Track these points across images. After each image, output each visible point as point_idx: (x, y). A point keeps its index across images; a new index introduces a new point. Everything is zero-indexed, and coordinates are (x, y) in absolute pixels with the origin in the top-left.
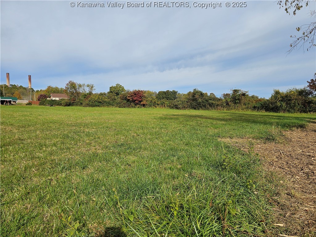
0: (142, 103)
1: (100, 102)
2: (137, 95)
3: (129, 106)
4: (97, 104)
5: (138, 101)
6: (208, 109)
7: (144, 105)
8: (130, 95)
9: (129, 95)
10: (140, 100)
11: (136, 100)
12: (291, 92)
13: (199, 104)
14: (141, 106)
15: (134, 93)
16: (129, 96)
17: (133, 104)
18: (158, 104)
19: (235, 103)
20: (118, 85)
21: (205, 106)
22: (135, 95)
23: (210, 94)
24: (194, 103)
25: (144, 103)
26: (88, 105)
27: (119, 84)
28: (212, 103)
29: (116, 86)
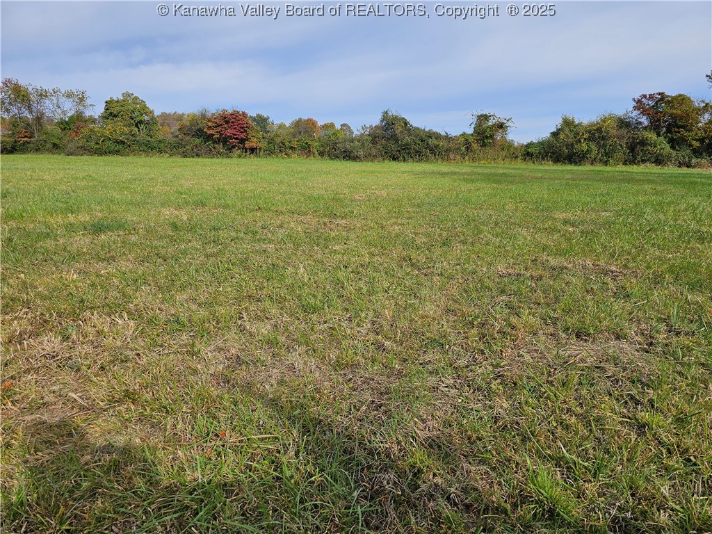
0: (248, 145)
1: (121, 141)
2: (233, 122)
3: (210, 153)
4: (113, 147)
5: (237, 139)
6: (427, 160)
7: (253, 150)
8: (214, 122)
9: (210, 124)
10: (242, 136)
11: (230, 138)
12: (604, 121)
13: (406, 148)
14: (246, 152)
15: (225, 118)
16: (210, 127)
17: (220, 147)
18: (292, 148)
19: (484, 145)
20: (128, 95)
21: (418, 153)
22: (227, 122)
23: (341, 125)
24: (393, 146)
25: (254, 145)
26: (85, 150)
27: (132, 94)
28: (437, 146)
29: (122, 98)
